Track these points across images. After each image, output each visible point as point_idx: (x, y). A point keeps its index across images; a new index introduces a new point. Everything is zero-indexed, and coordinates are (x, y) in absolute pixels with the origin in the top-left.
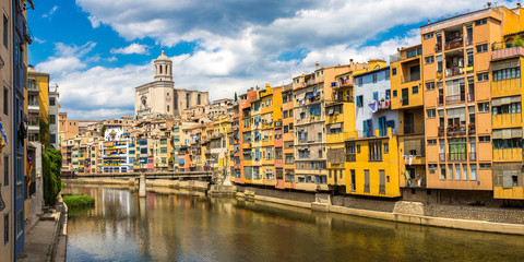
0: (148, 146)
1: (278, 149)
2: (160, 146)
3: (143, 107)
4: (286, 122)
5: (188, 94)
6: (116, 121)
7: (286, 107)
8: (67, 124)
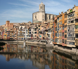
0: (31, 31)
1: (63, 33)
2: (34, 31)
3: (35, 19)
4: (65, 24)
5: (50, 15)
6: (25, 23)
7: (65, 19)
8: (9, 24)
